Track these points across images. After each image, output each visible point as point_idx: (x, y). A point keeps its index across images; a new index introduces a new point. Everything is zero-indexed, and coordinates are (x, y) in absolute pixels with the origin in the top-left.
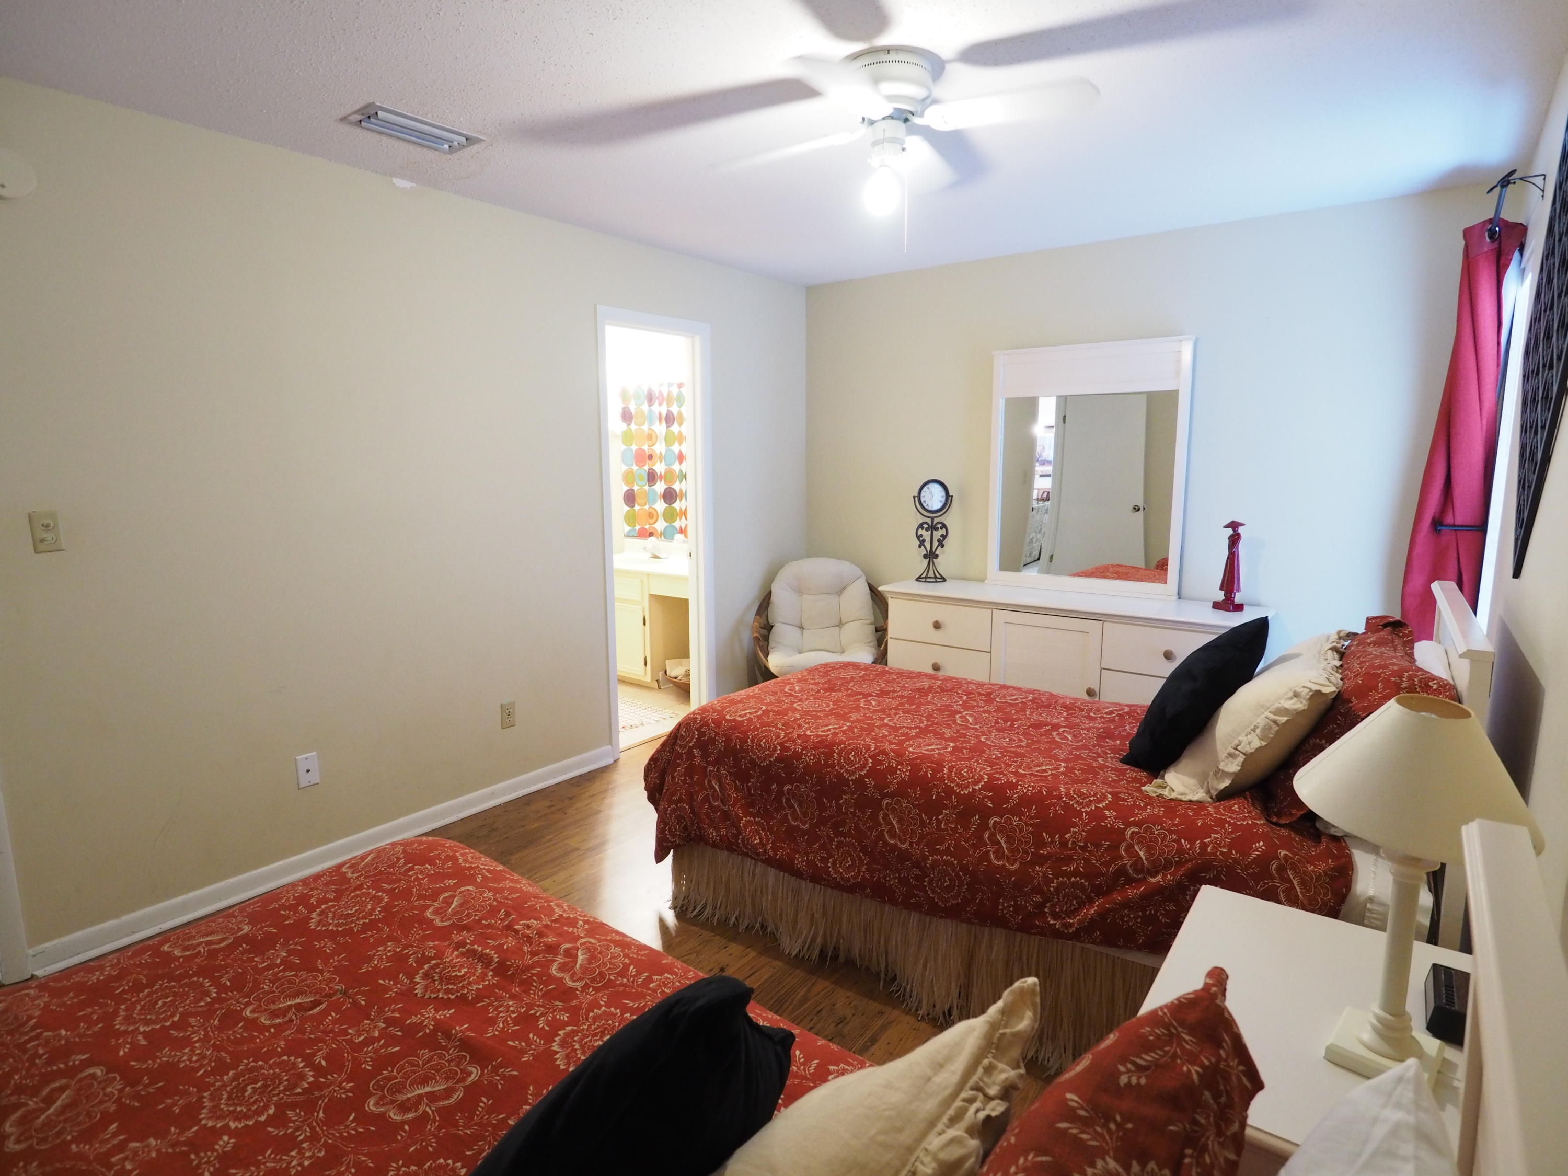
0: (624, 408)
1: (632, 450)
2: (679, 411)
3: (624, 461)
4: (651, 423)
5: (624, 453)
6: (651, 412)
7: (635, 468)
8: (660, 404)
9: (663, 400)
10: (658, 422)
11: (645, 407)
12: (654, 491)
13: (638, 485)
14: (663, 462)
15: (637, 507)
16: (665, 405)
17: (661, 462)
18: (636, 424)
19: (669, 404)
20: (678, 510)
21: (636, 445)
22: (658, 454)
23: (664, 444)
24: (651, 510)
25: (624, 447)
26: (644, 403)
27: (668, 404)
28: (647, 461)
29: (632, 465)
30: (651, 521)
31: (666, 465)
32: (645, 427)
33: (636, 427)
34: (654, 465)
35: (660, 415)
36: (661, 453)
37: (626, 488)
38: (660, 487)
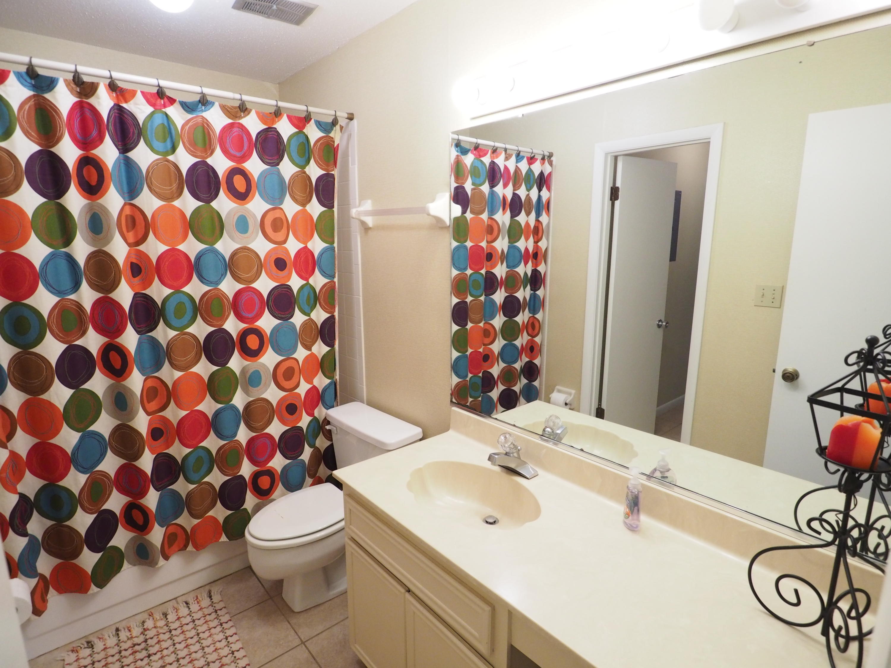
0: (456, 188)
1: (466, 247)
2: (528, 195)
3: (454, 263)
4: (492, 212)
5: (455, 253)
6: (492, 194)
7: (469, 272)
8: (505, 186)
9: (509, 178)
10: (501, 210)
11: (485, 188)
12: (493, 302)
13: (471, 296)
14: (505, 264)
15: (470, 325)
16: (510, 187)
17: (502, 264)
18: (471, 212)
19: (516, 186)
20: (521, 323)
21: (471, 241)
22: (500, 252)
23: (506, 239)
24: (488, 327)
25: (455, 244)
26: (483, 183)
27: (514, 186)
28: (485, 262)
29: (466, 269)
30: (487, 341)
31: (507, 267)
32: (485, 216)
33: (472, 216)
34: (494, 267)
35: (504, 198)
36: (503, 251)
37: (455, 300)
38: (499, 296)
